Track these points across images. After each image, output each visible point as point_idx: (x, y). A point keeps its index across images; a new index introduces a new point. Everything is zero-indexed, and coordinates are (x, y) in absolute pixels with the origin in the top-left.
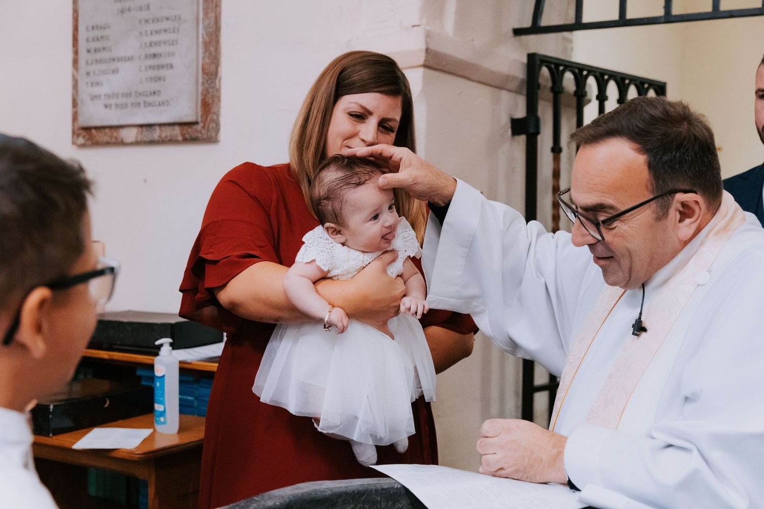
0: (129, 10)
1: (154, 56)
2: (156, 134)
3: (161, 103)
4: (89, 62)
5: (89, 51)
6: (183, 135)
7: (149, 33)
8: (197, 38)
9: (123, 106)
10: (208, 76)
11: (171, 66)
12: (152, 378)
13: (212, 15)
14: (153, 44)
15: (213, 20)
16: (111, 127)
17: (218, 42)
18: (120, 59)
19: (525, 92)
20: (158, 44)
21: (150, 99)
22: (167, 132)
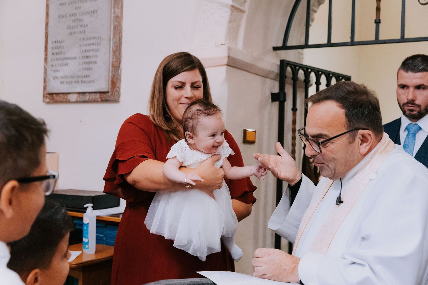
0: (75, 33)
1: (87, 57)
2: (87, 97)
3: (90, 81)
4: (53, 59)
5: (53, 54)
6: (101, 98)
7: (85, 45)
8: (110, 47)
9: (70, 83)
10: (114, 68)
11: (96, 62)
12: (82, 225)
13: (117, 37)
14: (87, 51)
15: (118, 39)
16: (63, 94)
17: (120, 50)
18: (69, 58)
19: (278, 79)
20: (89, 51)
21: (84, 79)
22: (93, 97)
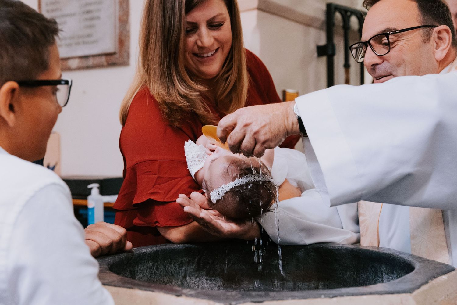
1: (88, 12)
2: (91, 62)
3: (93, 42)
6: (107, 61)
9: (70, 45)
10: (122, 22)
11: (99, 18)
14: (88, 5)
16: (63, 59)
18: (67, 15)
19: (325, 28)
20: (91, 4)
22: (97, 61)
